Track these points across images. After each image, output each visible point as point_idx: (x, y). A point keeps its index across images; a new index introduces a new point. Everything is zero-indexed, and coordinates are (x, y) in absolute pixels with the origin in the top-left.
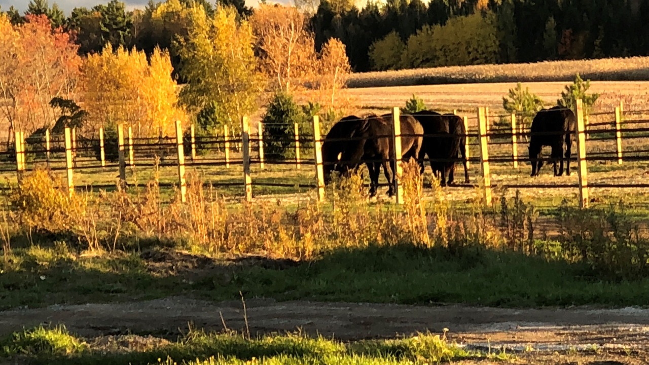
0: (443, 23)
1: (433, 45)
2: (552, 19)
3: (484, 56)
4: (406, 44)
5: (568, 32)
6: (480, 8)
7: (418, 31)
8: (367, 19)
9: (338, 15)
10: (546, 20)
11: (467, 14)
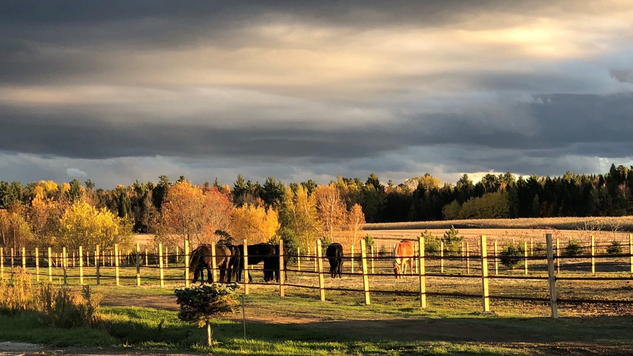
0: (481, 197)
1: (475, 207)
2: (537, 195)
3: (501, 214)
4: (462, 207)
5: (545, 203)
6: (501, 188)
7: (468, 200)
8: (443, 193)
9: (428, 190)
10: (534, 196)
11: (493, 192)
